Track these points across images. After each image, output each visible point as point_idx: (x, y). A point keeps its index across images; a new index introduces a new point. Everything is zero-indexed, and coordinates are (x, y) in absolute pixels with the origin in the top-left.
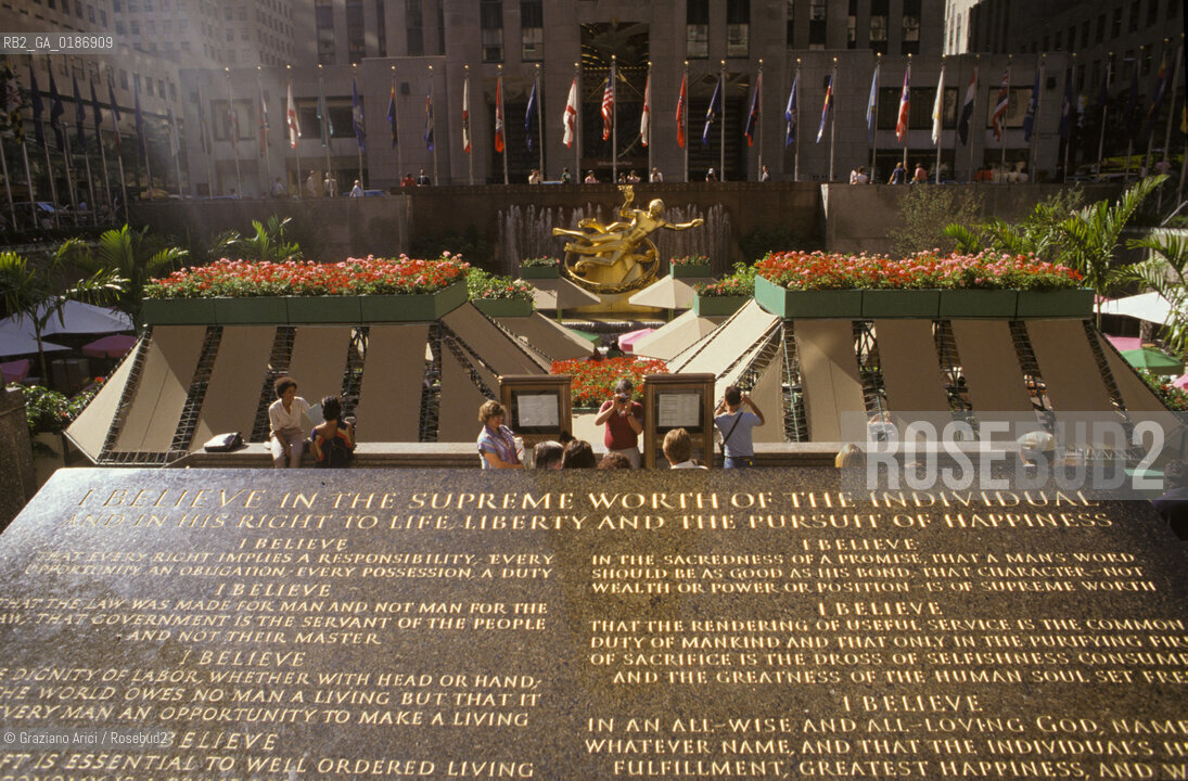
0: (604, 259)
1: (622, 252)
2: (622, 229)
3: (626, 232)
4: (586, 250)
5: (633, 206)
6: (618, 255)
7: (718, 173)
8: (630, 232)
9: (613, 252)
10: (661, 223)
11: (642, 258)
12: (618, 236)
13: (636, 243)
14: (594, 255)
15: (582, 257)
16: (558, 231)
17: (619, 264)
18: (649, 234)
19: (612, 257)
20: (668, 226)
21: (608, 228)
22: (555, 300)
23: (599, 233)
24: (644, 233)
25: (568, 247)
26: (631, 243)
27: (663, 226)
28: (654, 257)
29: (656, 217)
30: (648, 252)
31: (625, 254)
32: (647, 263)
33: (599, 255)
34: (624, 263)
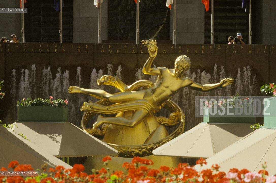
0: (125, 120)
1: (144, 112)
2: (145, 88)
3: (149, 91)
4: (105, 109)
5: (156, 63)
6: (139, 116)
7: (245, 38)
8: (154, 91)
9: (133, 112)
10: (187, 82)
11: (166, 120)
12: (139, 95)
13: (159, 103)
14: (114, 115)
15: (100, 117)
16: (75, 89)
17: (140, 126)
18: (173, 93)
19: (132, 117)
20: (194, 85)
21: (129, 87)
22: (58, 146)
23: (120, 91)
24: (168, 92)
25: (86, 106)
26: (154, 103)
27: (189, 86)
28: (179, 120)
29: (181, 75)
30: (172, 114)
31: (147, 116)
32: (170, 126)
33: (119, 114)
34: (146, 125)
